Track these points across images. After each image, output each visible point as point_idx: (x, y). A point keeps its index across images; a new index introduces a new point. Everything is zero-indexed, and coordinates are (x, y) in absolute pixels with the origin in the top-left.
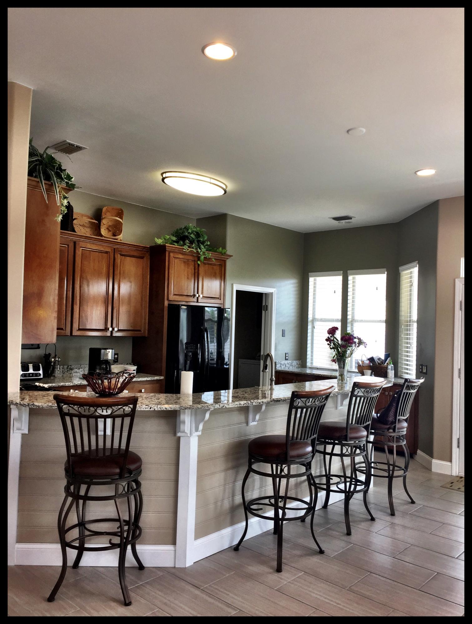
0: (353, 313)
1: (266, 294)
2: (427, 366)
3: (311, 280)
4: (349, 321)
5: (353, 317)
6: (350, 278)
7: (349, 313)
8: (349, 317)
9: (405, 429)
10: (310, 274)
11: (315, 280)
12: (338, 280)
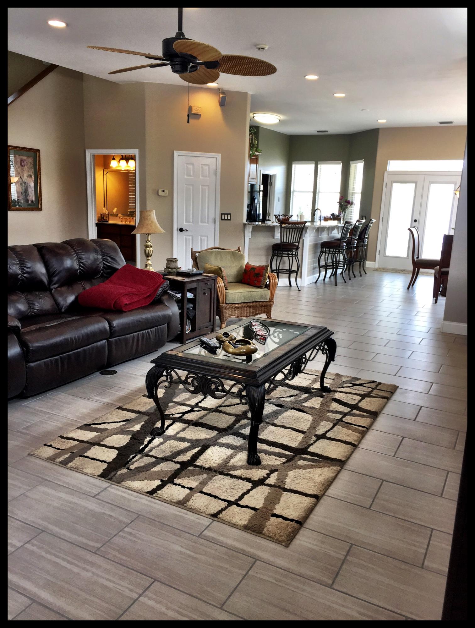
0: (319, 188)
1: (271, 175)
2: (366, 217)
3: (293, 166)
4: (317, 192)
5: (319, 190)
6: (319, 166)
7: (318, 188)
8: (317, 190)
9: (356, 244)
10: (293, 162)
11: (295, 166)
12: (312, 166)
